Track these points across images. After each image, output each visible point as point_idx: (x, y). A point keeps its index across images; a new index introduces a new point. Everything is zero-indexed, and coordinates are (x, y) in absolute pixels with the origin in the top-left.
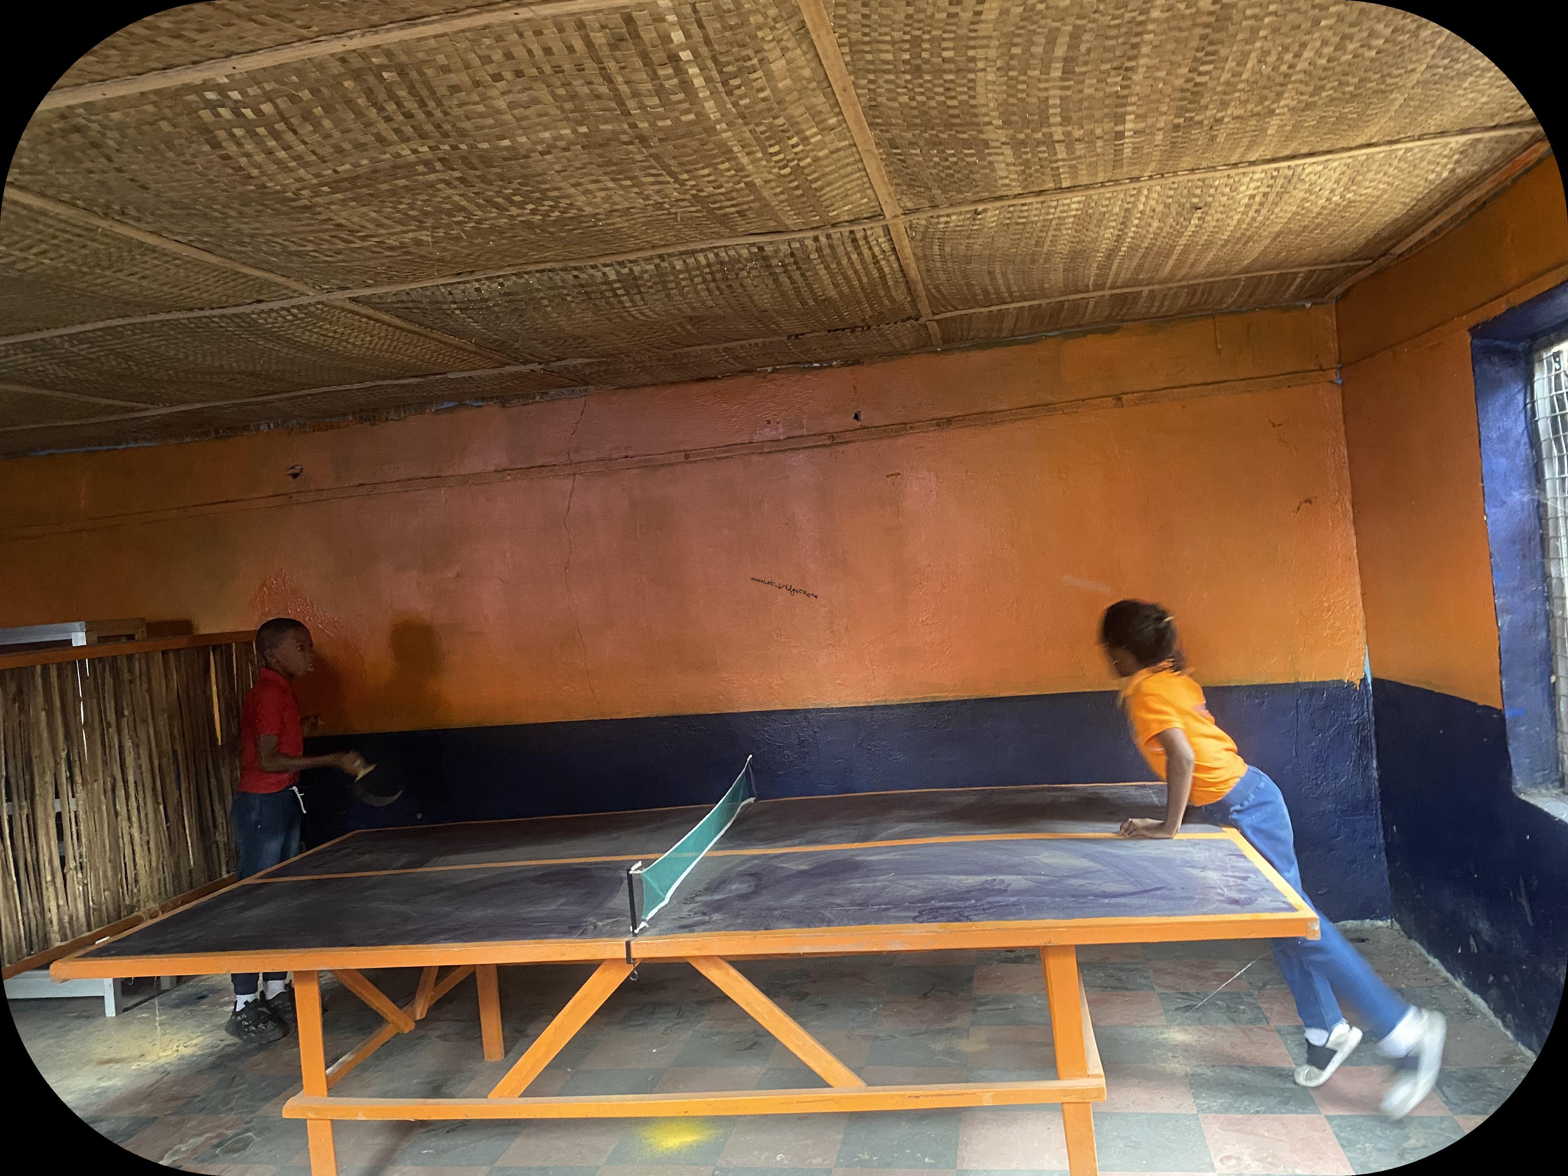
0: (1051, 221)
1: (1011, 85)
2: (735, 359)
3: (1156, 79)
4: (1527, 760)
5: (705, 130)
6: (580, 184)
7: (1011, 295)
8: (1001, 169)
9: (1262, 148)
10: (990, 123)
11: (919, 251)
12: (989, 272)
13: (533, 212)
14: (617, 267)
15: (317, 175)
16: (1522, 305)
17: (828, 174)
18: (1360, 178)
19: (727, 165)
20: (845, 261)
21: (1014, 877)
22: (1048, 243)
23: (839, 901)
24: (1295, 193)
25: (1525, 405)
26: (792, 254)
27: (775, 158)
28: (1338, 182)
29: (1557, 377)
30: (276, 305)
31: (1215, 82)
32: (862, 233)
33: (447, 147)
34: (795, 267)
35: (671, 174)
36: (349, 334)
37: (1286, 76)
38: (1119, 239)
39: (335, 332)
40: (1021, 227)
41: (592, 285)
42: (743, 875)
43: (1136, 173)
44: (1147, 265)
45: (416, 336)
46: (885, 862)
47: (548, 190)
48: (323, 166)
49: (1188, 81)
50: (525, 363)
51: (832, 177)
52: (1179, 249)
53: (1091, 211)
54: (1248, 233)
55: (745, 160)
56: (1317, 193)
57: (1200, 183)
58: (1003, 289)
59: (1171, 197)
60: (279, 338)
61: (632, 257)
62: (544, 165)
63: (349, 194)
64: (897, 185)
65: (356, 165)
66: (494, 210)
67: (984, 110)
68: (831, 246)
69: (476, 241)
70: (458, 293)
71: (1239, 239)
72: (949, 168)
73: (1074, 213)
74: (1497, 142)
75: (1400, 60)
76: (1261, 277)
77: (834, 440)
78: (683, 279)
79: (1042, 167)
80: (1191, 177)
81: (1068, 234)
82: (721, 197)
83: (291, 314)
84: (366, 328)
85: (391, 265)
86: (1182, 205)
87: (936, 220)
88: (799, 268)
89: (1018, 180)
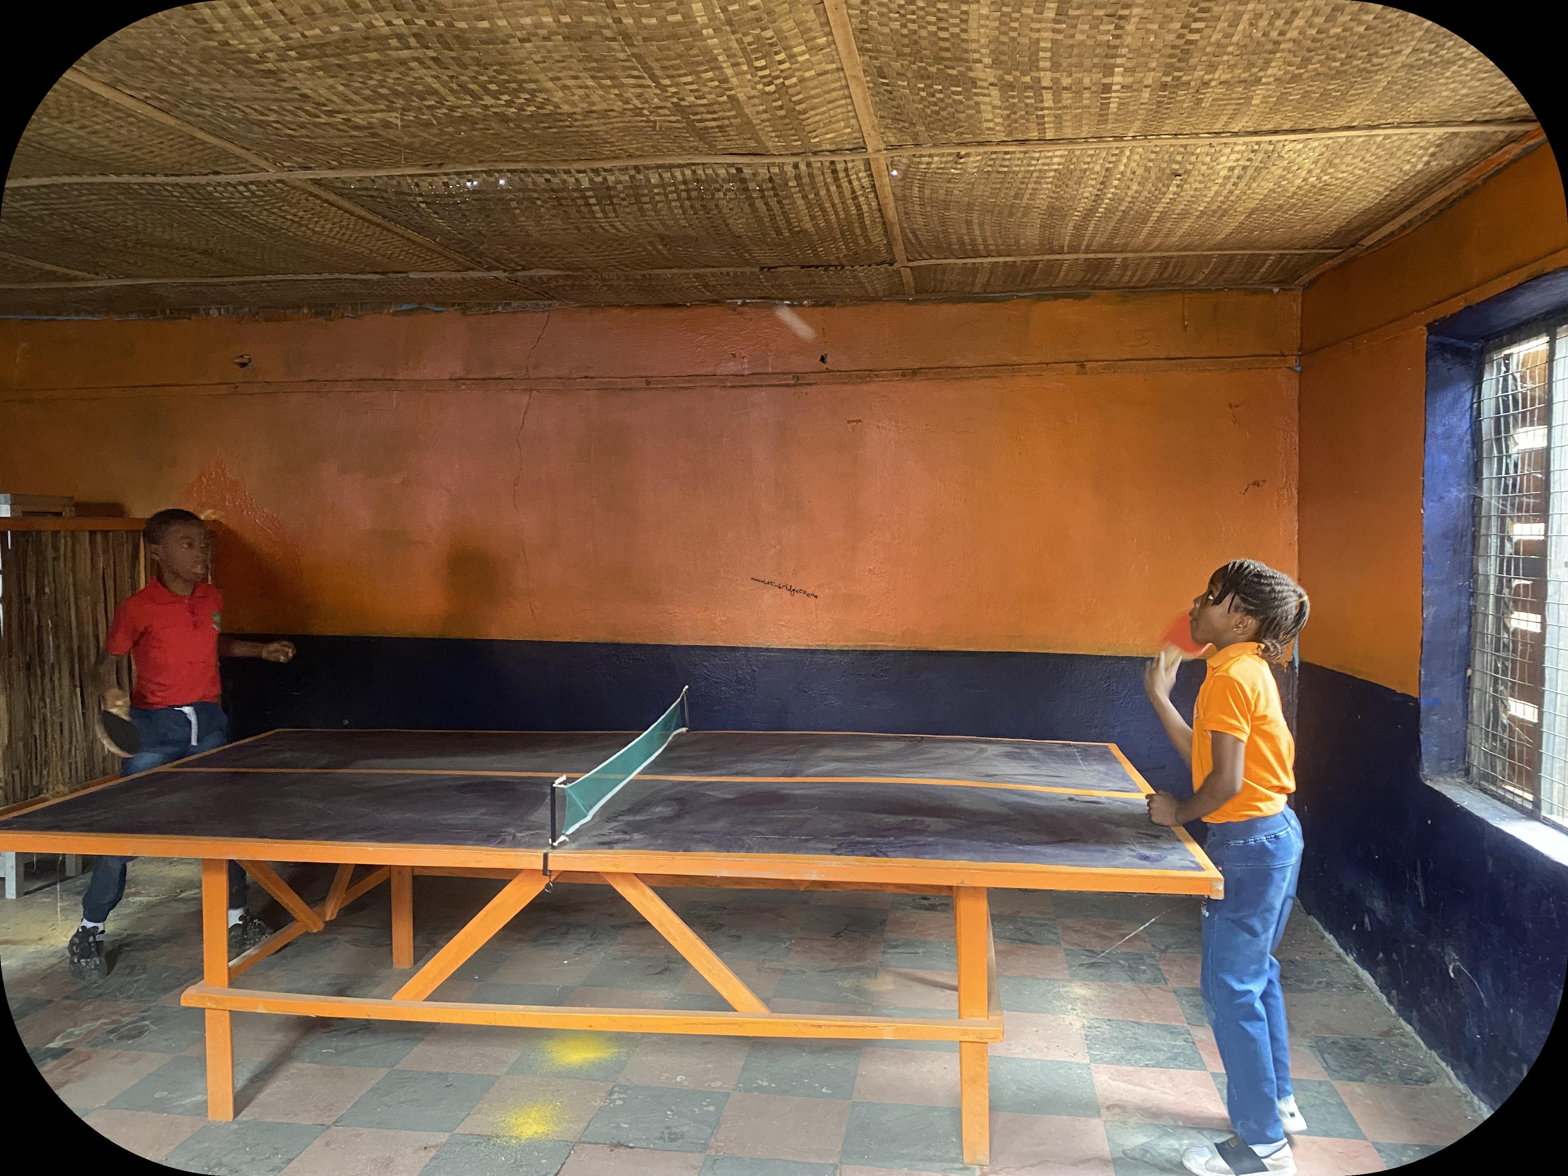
0: (1032, 172)
1: (1004, 21)
2: (704, 287)
3: (1148, 31)
4: (1436, 749)
5: (692, 34)
6: (559, 79)
7: (986, 248)
8: (986, 111)
9: (1246, 119)
10: (979, 61)
11: (899, 193)
12: (967, 221)
13: (509, 104)
14: (592, 175)
15: (284, 38)
16: (1479, 304)
17: (813, 97)
18: (1337, 161)
19: (710, 74)
20: (823, 192)
21: (934, 819)
22: (1027, 196)
23: (760, 829)
24: (1273, 169)
25: (1472, 404)
26: (771, 180)
27: (760, 73)
28: (1316, 162)
29: (1505, 380)
30: (233, 178)
31: (1205, 42)
32: (843, 165)
33: (422, 22)
34: (772, 193)
35: (653, 77)
36: (310, 220)
37: (1277, 43)
38: (1098, 199)
39: (295, 215)
40: (1002, 176)
41: (563, 190)
42: (669, 799)
43: (1119, 132)
44: (1123, 230)
45: (378, 229)
46: (810, 796)
47: (524, 81)
48: (290, 27)
49: (1180, 36)
50: (489, 270)
51: (816, 101)
52: (1155, 215)
53: (1072, 167)
54: (1224, 207)
55: (729, 72)
56: (1294, 172)
57: (1182, 150)
58: (980, 240)
59: (1151, 160)
60: (234, 214)
61: (608, 165)
62: (523, 53)
63: (317, 63)
64: (882, 117)
65: (327, 31)
66: (468, 97)
67: (974, 46)
68: (811, 175)
69: (446, 130)
70: (424, 185)
71: (1215, 212)
72: (935, 104)
73: (1056, 167)
74: (1473, 138)
75: (1387, 39)
76: (1233, 256)
77: (798, 380)
78: (657, 194)
79: (1027, 113)
80: (1174, 142)
81: (1048, 189)
82: (703, 109)
83: (249, 190)
84: (327, 214)
85: (356, 146)
86: (1162, 170)
87: (918, 160)
88: (776, 195)
89: (1003, 125)
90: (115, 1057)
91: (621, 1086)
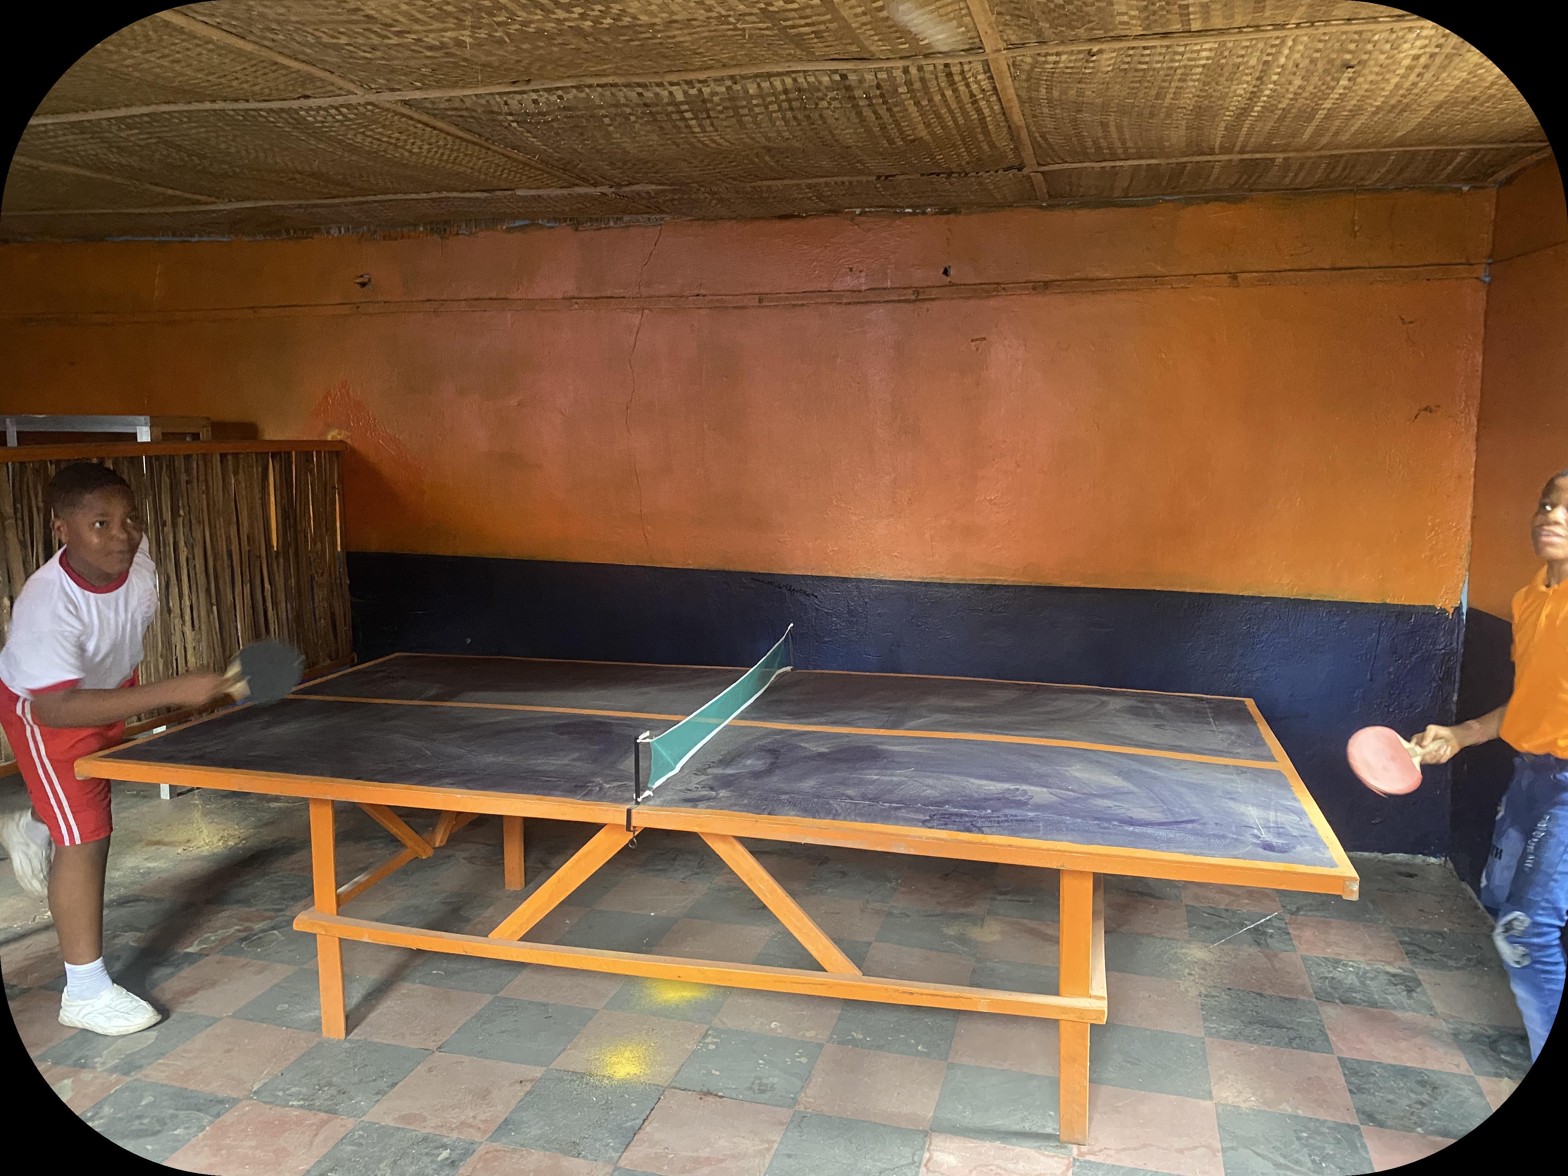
0: (1176, 69)
2: (818, 197)
7: (1126, 150)
8: (1119, 3)
11: (1023, 94)
12: (1102, 123)
13: (583, 17)
14: (686, 87)
20: (937, 98)
21: (1038, 789)
22: (1170, 95)
23: (850, 792)
26: (878, 87)
30: (323, 102)
32: (958, 68)
34: (881, 101)
36: (406, 141)
38: (1253, 96)
39: (390, 137)
40: (1141, 74)
41: (658, 105)
42: (763, 749)
43: (1279, 20)
44: (1282, 129)
45: (477, 148)
46: (908, 754)
50: (595, 185)
52: (1321, 114)
53: (1223, 61)
54: (1405, 101)
57: (1356, 37)
58: (1118, 144)
59: (1318, 51)
60: (329, 138)
61: (702, 76)
64: (999, 13)
66: (539, 11)
68: (922, 80)
69: (523, 46)
70: (514, 103)
71: (1394, 107)
73: (1203, 62)
76: (1416, 152)
77: (919, 295)
78: (756, 105)
79: (1167, 3)
80: (1346, 28)
81: (1194, 86)
82: (793, 14)
83: (341, 113)
84: (423, 135)
85: (435, 67)
86: (1331, 62)
87: (1043, 59)
88: (885, 102)
89: (1139, 18)
90: (243, 966)
91: (716, 1030)
